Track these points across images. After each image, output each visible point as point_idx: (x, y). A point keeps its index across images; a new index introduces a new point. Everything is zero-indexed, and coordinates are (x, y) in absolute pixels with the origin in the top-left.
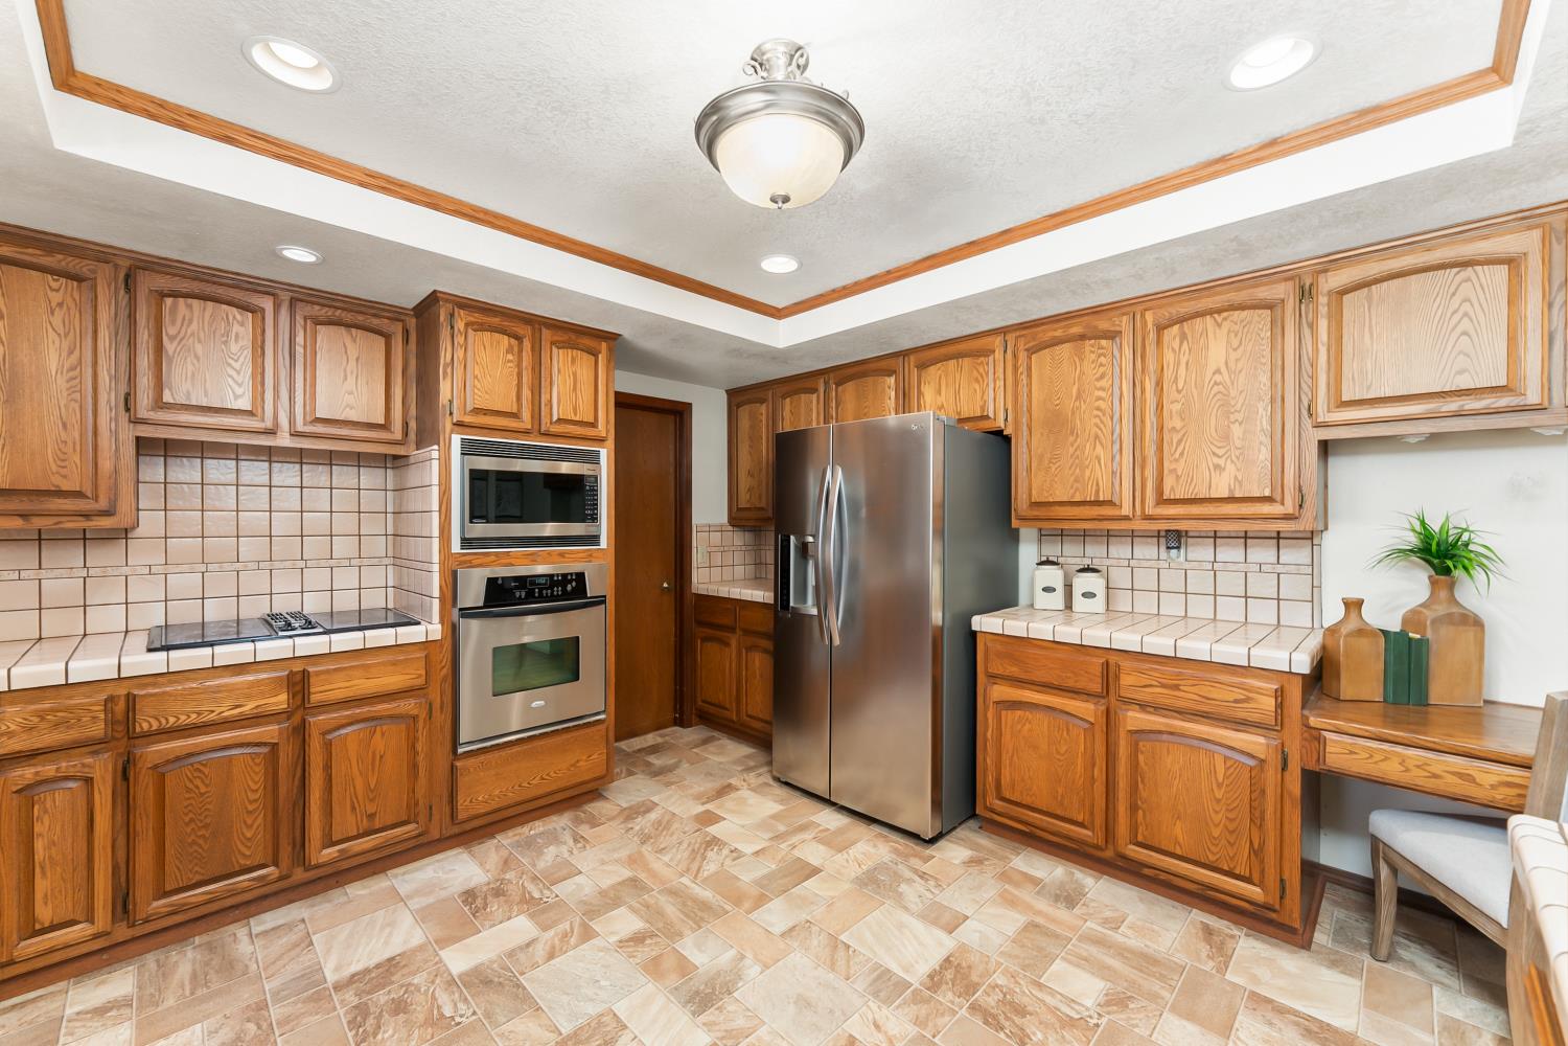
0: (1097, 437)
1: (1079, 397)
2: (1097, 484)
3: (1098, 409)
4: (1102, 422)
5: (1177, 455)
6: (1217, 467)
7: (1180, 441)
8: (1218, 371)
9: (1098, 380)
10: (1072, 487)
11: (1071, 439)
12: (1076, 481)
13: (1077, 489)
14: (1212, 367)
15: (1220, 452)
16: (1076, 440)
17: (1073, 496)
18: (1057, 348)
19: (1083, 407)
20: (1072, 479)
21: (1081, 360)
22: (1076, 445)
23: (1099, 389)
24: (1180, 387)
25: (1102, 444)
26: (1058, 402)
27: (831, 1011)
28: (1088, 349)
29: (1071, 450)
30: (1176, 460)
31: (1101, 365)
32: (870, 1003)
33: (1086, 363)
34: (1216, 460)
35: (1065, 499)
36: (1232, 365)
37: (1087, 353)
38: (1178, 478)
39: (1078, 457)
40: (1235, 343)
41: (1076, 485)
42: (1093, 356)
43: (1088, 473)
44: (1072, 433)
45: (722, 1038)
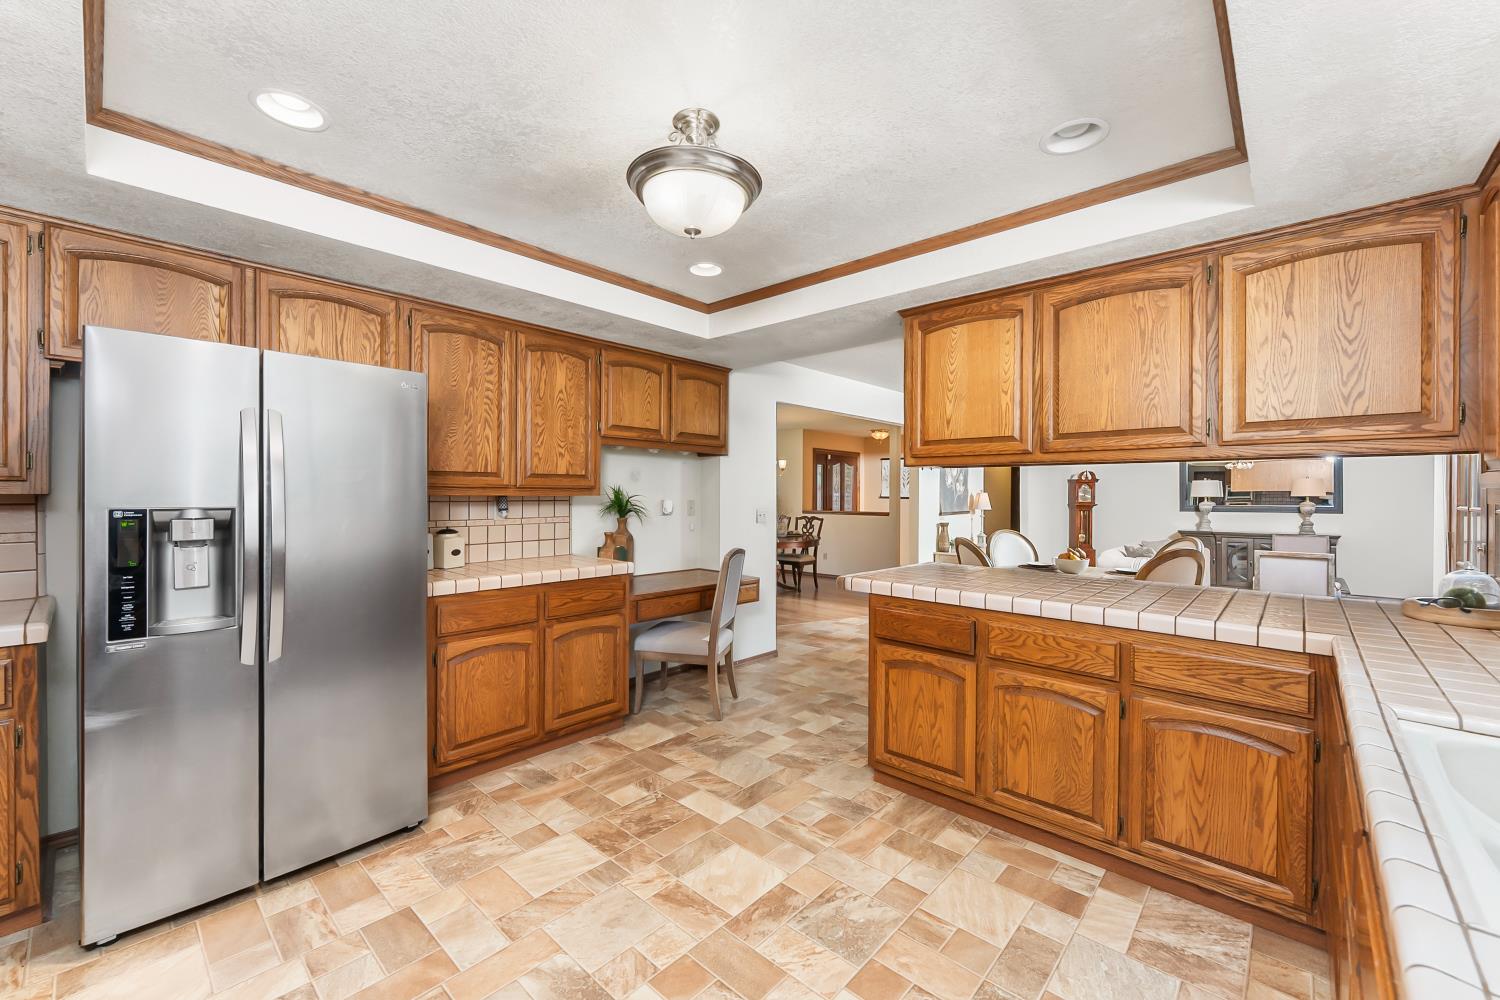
0: (486, 420)
1: (472, 383)
2: (486, 459)
3: (487, 397)
4: (490, 409)
5: (539, 443)
6: (561, 454)
7: (541, 434)
8: (561, 392)
9: (487, 374)
10: (466, 459)
11: (466, 418)
12: (470, 454)
13: (470, 462)
14: (558, 389)
15: (562, 444)
16: (469, 421)
17: (467, 468)
18: (454, 335)
19: (476, 394)
20: (466, 452)
21: (475, 353)
22: (469, 424)
23: (488, 382)
24: (541, 395)
25: (489, 426)
26: (455, 383)
27: (627, 906)
28: (479, 346)
29: (466, 428)
30: (539, 447)
31: (490, 363)
32: (624, 884)
33: (478, 357)
34: (560, 449)
35: (460, 469)
36: (568, 388)
37: (479, 349)
38: (540, 459)
39: (471, 435)
40: (570, 376)
41: (469, 458)
42: (484, 354)
43: (479, 448)
44: (466, 413)
45: (645, 977)
